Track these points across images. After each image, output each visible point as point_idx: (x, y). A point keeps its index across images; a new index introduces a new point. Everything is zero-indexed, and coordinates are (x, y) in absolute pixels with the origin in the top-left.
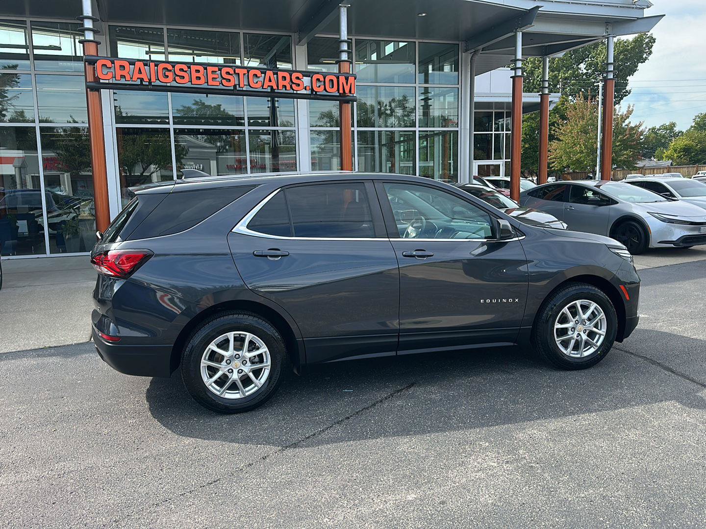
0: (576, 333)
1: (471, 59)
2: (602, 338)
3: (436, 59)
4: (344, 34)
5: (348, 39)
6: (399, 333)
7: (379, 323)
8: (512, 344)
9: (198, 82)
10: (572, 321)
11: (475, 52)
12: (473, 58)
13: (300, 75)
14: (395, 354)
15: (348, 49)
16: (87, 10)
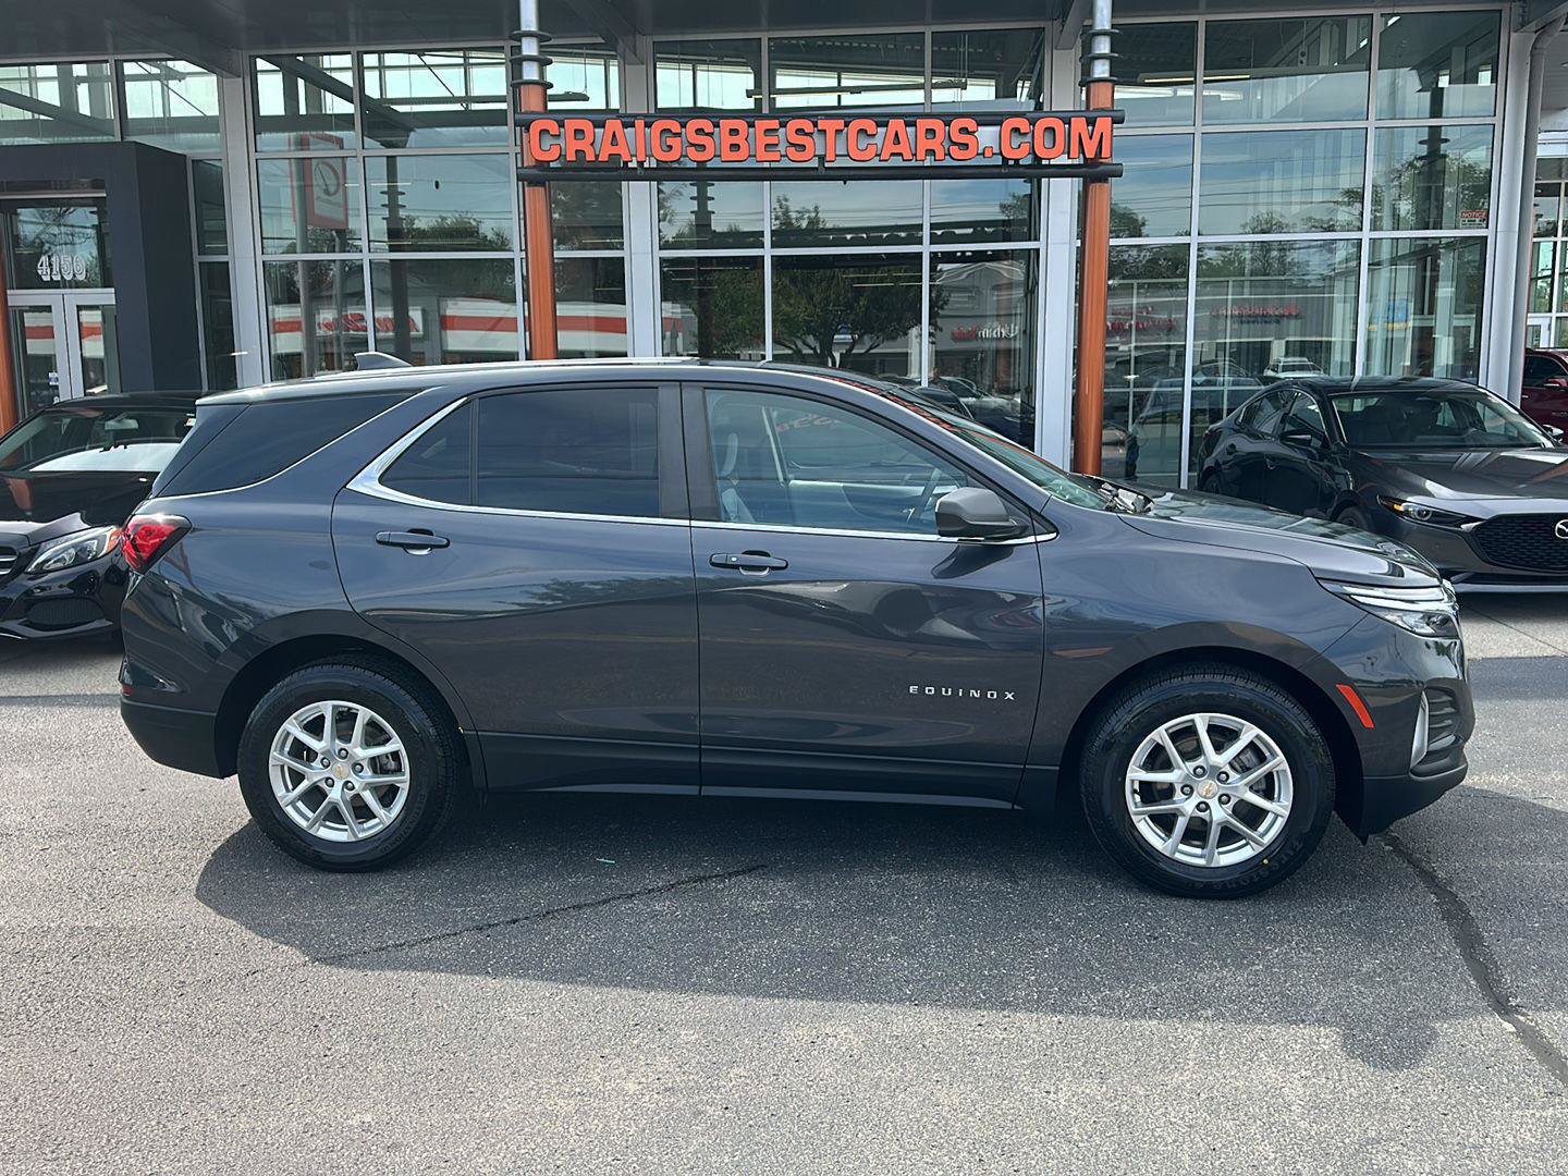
0: (1195, 800)
1: (1534, 47)
2: (1280, 823)
3: (1457, 54)
4: (1102, 15)
5: (1113, 26)
6: (700, 744)
7: (649, 716)
8: (1007, 805)
9: (734, 156)
10: (1179, 768)
11: (1543, 30)
12: (1538, 46)
13: (970, 124)
14: (697, 793)
15: (1112, 51)
16: (529, 18)
